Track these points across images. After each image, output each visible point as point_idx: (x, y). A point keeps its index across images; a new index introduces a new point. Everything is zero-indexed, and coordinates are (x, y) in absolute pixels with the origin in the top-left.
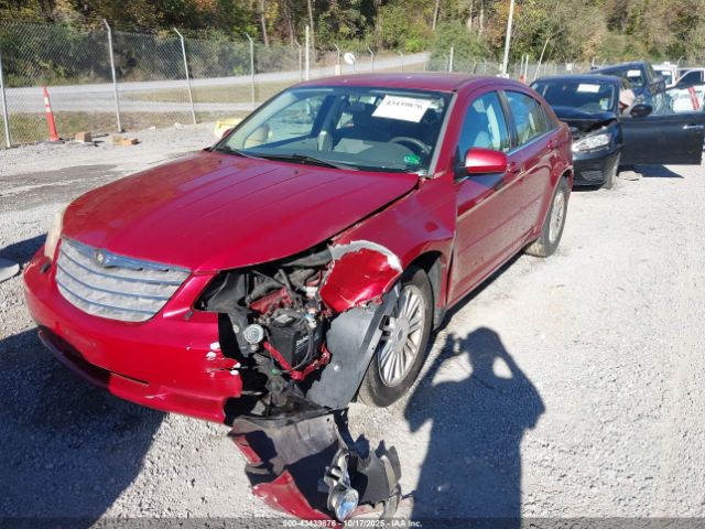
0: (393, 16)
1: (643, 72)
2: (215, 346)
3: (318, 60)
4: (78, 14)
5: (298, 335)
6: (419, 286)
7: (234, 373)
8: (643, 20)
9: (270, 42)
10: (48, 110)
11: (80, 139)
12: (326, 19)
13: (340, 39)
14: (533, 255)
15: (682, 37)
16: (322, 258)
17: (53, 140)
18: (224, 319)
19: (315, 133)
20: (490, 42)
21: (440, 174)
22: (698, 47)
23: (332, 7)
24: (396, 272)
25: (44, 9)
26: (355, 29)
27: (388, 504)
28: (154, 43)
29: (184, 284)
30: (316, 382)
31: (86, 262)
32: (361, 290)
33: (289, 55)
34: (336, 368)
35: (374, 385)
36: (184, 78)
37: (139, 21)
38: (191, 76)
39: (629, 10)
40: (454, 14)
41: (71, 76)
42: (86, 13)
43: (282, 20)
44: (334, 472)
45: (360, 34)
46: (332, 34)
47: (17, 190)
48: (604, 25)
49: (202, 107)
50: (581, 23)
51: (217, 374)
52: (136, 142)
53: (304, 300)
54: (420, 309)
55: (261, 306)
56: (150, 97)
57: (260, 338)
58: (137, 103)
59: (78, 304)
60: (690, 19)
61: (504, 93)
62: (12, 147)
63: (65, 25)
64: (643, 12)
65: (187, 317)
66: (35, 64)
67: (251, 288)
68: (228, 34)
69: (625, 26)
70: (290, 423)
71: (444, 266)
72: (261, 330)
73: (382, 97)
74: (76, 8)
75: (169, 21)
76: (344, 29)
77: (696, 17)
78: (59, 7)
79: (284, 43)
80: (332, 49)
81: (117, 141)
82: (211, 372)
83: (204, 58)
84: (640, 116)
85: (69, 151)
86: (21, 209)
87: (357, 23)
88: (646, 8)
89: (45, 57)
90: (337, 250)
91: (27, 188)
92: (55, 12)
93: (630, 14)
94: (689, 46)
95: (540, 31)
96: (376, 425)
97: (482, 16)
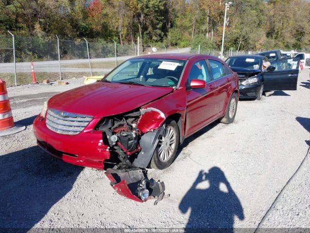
0: (175, 32)
1: (276, 54)
2: (101, 141)
3: (143, 51)
4: (44, 33)
5: (129, 140)
6: (173, 126)
7: (107, 150)
8: (282, 33)
9: (123, 44)
10: (33, 71)
11: (45, 82)
12: (147, 34)
13: (153, 42)
14: (224, 123)
15: (299, 40)
16: (138, 114)
17: (34, 83)
18: (104, 134)
19: (138, 76)
20: (216, 43)
21: (181, 88)
22: (306, 44)
23: (149, 29)
24: (163, 119)
25: (30, 31)
26: (159, 38)
27: (159, 197)
28: (74, 44)
29: (91, 121)
30: (136, 159)
31: (57, 116)
32: (151, 125)
33: (131, 49)
34: (143, 153)
35: (156, 160)
36: (87, 58)
37: (69, 35)
38: (90, 58)
39: (275, 29)
40: (201, 31)
41: (40, 58)
42: (47, 32)
43: (128, 34)
44: (141, 185)
45: (161, 40)
46: (149, 40)
47: (22, 101)
48: (265, 35)
49: (95, 70)
50: (255, 35)
51: (102, 151)
52: (67, 83)
53: (132, 128)
54: (174, 135)
55: (117, 131)
56: (72, 66)
57: (116, 140)
58: (68, 68)
59: (54, 130)
60: (301, 33)
61: (208, 61)
62: (18, 85)
63: (38, 37)
64: (281, 30)
65: (92, 132)
66: (25, 53)
67: (113, 124)
68: (105, 40)
69: (274, 36)
70: (126, 171)
71: (182, 120)
72: (117, 137)
73: (161, 62)
74: (43, 30)
75: (81, 35)
76: (154, 38)
77: (304, 32)
78: (36, 30)
79: (129, 44)
80: (149, 46)
81: (60, 83)
82: (100, 150)
83: (95, 50)
84: (270, 71)
85: (41, 86)
86: (24, 107)
87: (160, 35)
88: (282, 29)
89: (30, 50)
90: (143, 111)
91: (25, 100)
92: (34, 32)
93: (276, 31)
94: (302, 44)
95: (237, 38)
96: (157, 175)
97: (212, 33)
